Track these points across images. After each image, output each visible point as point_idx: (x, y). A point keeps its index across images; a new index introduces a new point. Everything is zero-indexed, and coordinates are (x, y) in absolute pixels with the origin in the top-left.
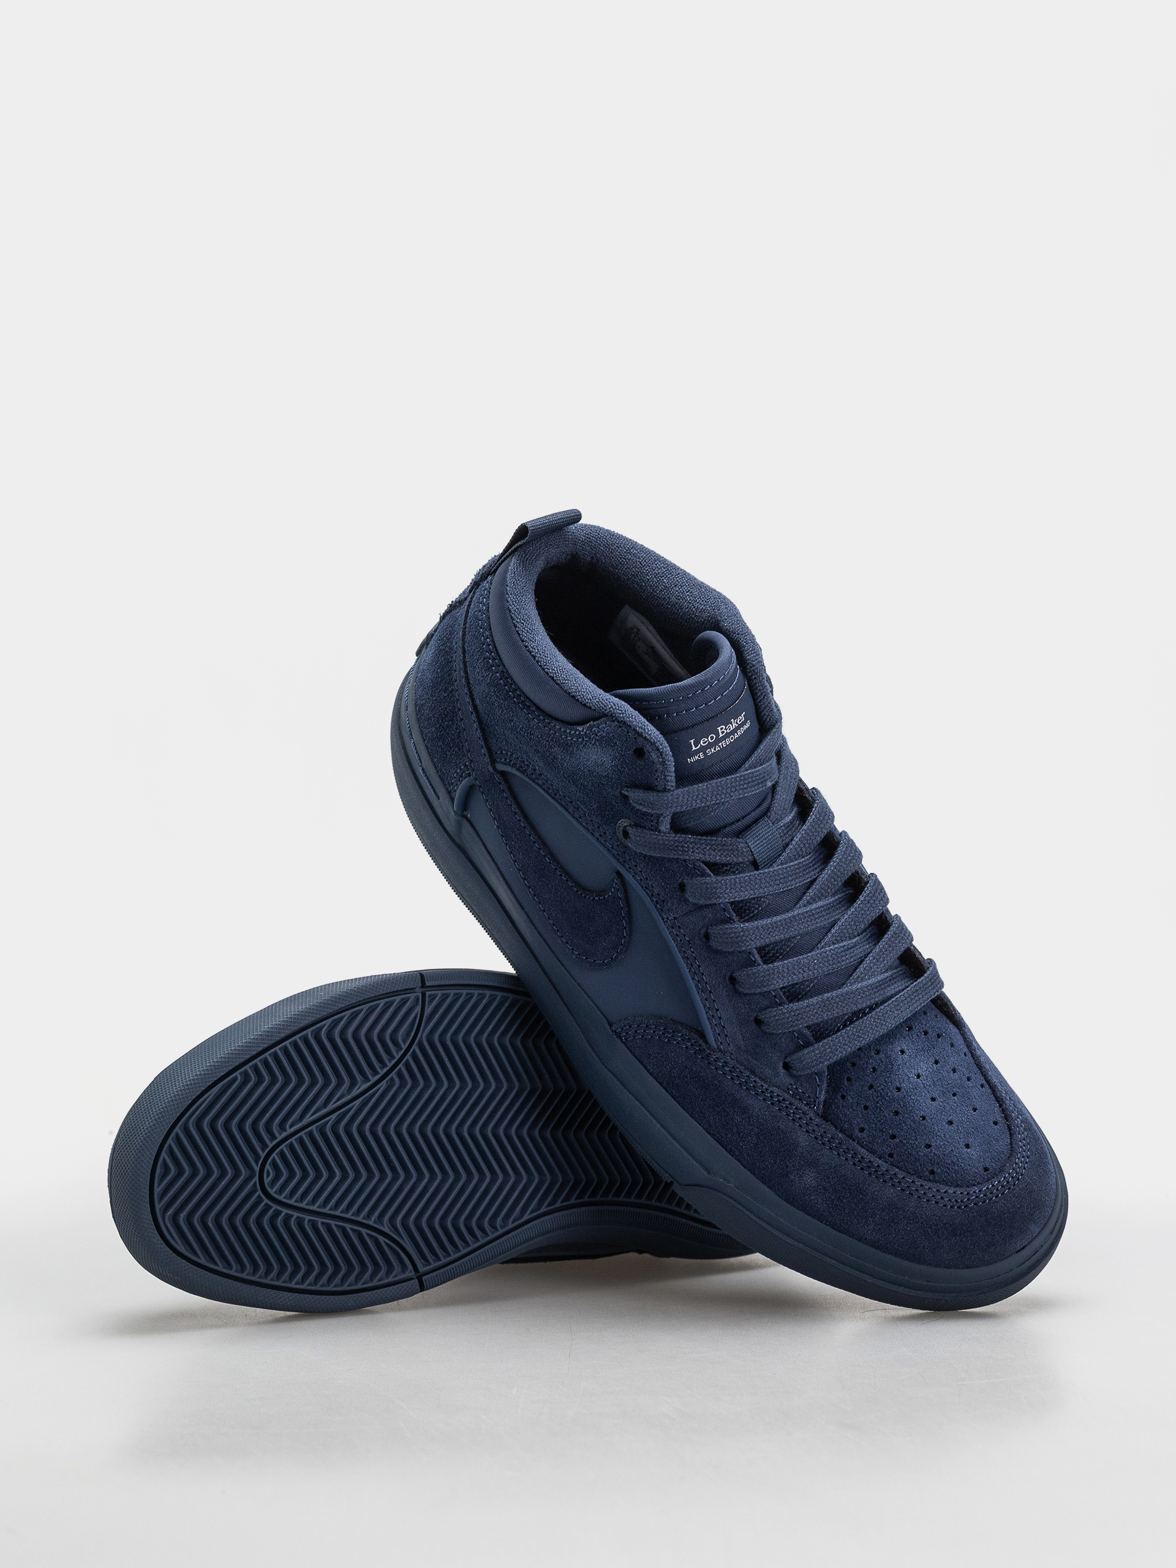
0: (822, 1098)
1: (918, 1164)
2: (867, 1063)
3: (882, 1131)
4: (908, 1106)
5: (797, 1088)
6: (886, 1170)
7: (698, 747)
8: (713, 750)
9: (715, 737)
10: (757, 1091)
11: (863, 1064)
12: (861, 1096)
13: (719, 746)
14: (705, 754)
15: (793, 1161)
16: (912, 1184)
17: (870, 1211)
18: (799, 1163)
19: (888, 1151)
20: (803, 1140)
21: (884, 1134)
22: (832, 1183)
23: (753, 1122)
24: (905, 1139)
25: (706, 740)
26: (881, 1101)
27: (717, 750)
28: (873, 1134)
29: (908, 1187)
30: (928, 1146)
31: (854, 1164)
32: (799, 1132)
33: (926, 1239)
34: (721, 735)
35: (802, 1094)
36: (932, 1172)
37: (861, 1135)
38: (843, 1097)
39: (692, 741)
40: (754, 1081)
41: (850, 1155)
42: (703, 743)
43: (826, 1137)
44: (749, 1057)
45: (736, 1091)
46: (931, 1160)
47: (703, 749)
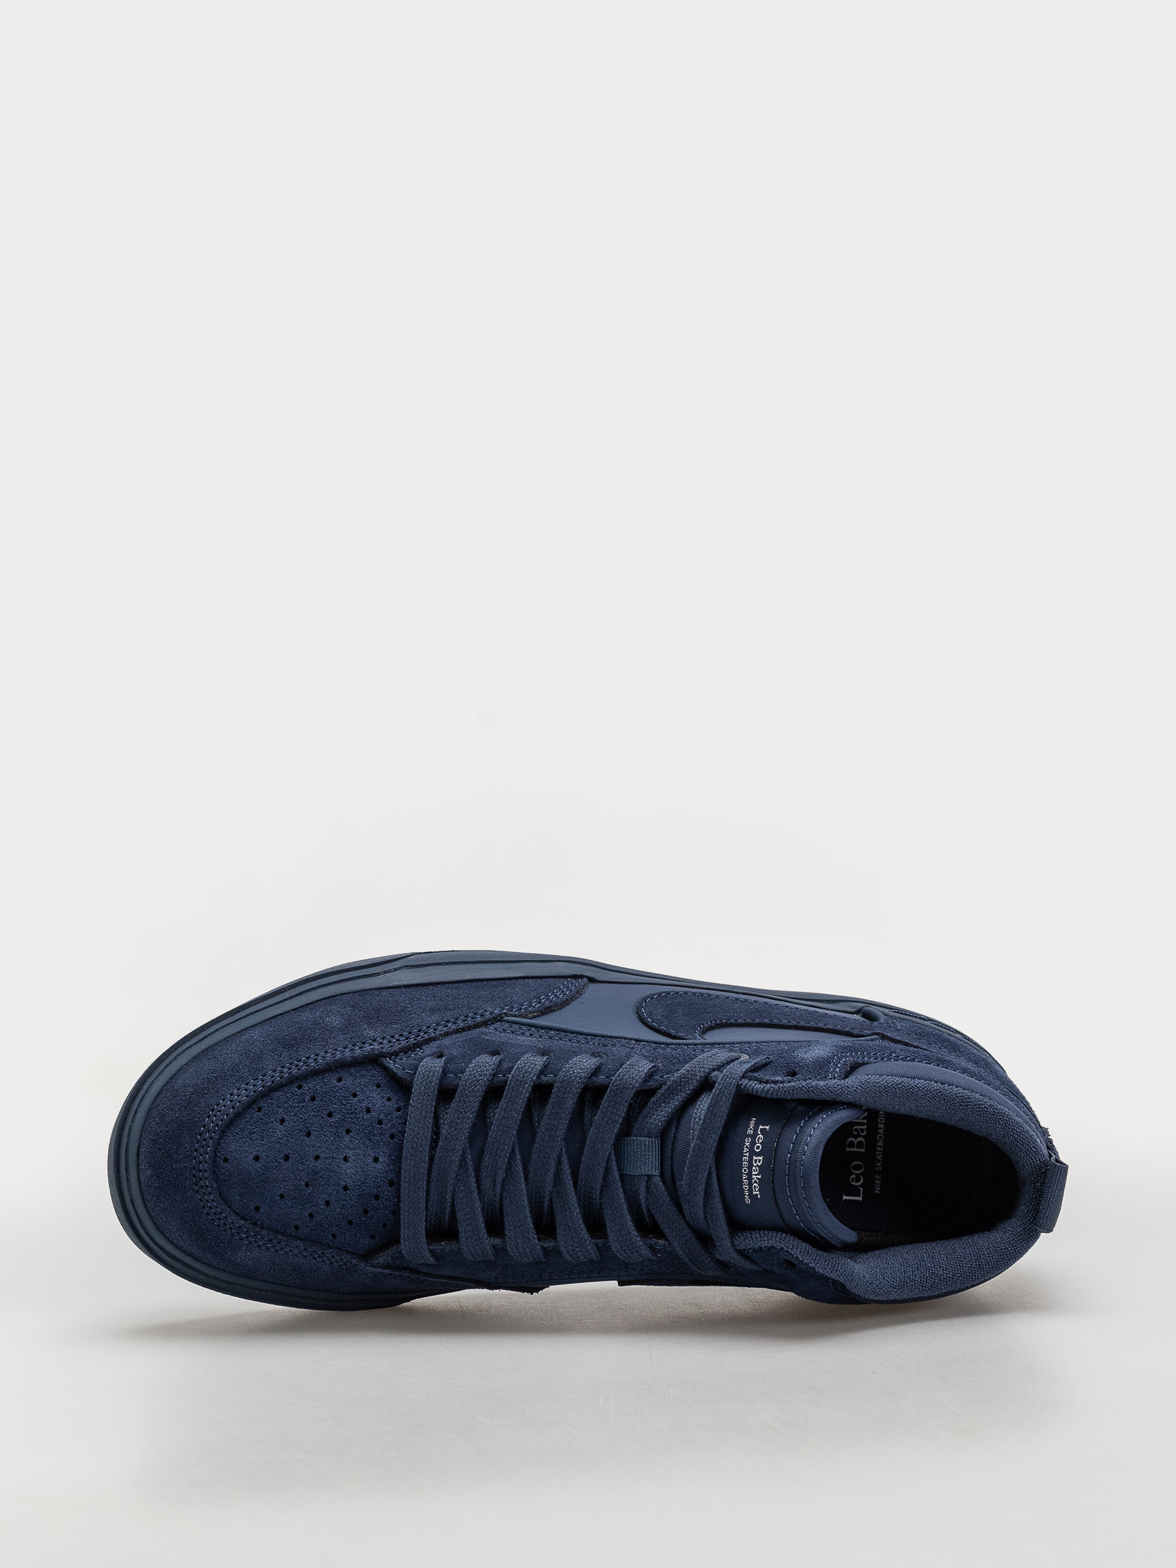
7: (759, 1131)
9: (757, 1151)
13: (746, 1152)
14: (749, 1136)
25: (760, 1142)
27: (745, 1149)
34: (754, 1158)
38: (379, 1084)
39: (768, 1128)
42: (759, 1138)
46: (269, 1115)
47: (754, 1136)
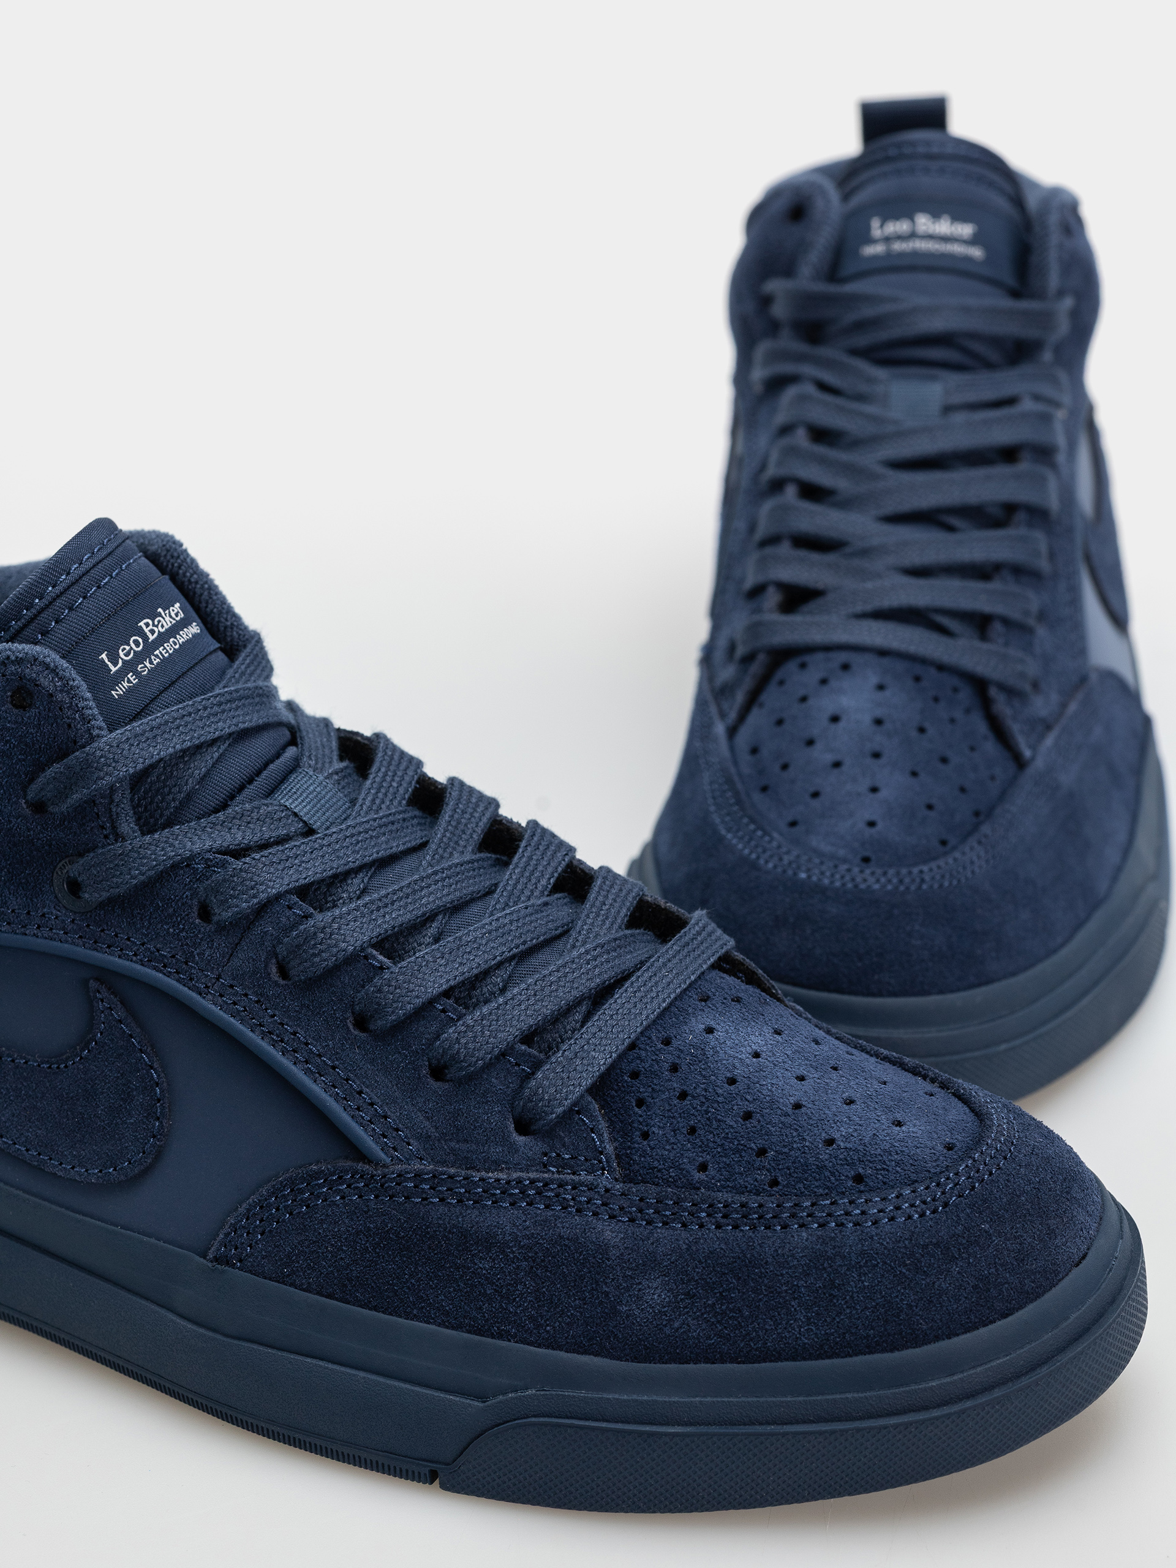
0: (610, 1148)
1: (827, 1174)
2: (658, 1063)
3: (737, 1151)
4: (763, 1096)
5: (558, 1155)
6: (778, 1206)
7: (120, 664)
8: (148, 665)
9: (140, 640)
10: (494, 1195)
11: (651, 1066)
12: (674, 1117)
13: (157, 656)
14: (137, 674)
15: (613, 1280)
16: (833, 1208)
17: (784, 1288)
18: (625, 1276)
19: (764, 1177)
20: (609, 1232)
21: (743, 1154)
22: (696, 1278)
23: (513, 1252)
24: (785, 1146)
25: (127, 648)
26: (713, 1107)
27: (155, 662)
28: (725, 1163)
29: (829, 1215)
30: (830, 1142)
31: (719, 1227)
32: (600, 1227)
33: (905, 1288)
34: (151, 638)
35: (572, 1162)
36: (859, 1179)
37: (707, 1176)
38: (645, 1136)
39: (104, 656)
40: (480, 1180)
41: (703, 1214)
42: (126, 655)
43: (649, 1206)
44: (453, 1144)
45: (457, 1217)
46: (847, 1161)
47: (129, 666)
